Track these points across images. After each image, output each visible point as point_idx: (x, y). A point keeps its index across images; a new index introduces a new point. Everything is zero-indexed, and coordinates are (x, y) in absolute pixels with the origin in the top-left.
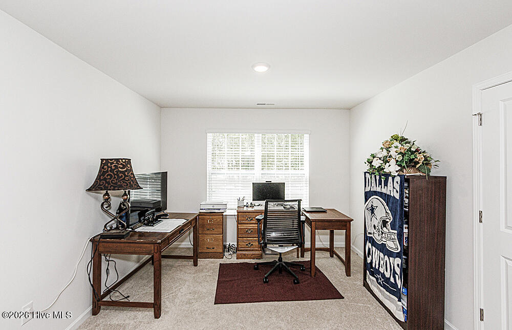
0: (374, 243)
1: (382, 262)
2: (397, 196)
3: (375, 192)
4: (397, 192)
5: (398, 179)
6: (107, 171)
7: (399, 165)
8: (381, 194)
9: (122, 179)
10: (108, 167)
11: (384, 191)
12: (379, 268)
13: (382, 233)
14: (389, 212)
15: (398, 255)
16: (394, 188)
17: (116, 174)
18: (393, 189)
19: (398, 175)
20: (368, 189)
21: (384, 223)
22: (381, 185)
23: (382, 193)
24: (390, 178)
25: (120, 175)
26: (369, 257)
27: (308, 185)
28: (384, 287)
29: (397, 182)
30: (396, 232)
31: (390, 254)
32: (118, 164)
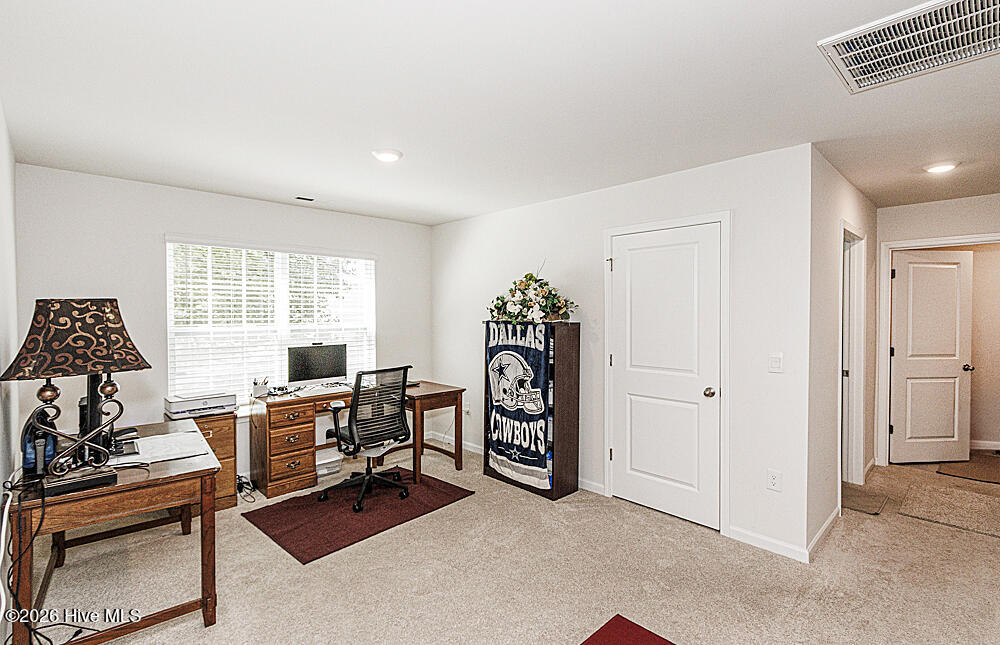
0: (503, 412)
1: (517, 432)
2: (541, 348)
3: (505, 346)
4: (540, 342)
5: (542, 327)
6: (73, 330)
7: (544, 311)
8: (516, 348)
9: (121, 347)
10: (74, 320)
11: (520, 343)
12: (512, 441)
13: (518, 396)
14: (529, 368)
15: (542, 416)
16: (535, 338)
17: (101, 337)
18: (535, 340)
19: (543, 323)
20: (492, 344)
21: (521, 383)
22: (516, 335)
23: (517, 346)
24: (530, 327)
25: (113, 337)
26: (495, 432)
27: (374, 347)
28: (522, 461)
29: (541, 331)
30: (539, 390)
31: (531, 418)
32: (104, 312)
